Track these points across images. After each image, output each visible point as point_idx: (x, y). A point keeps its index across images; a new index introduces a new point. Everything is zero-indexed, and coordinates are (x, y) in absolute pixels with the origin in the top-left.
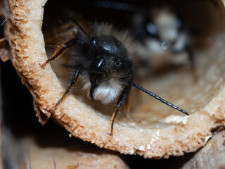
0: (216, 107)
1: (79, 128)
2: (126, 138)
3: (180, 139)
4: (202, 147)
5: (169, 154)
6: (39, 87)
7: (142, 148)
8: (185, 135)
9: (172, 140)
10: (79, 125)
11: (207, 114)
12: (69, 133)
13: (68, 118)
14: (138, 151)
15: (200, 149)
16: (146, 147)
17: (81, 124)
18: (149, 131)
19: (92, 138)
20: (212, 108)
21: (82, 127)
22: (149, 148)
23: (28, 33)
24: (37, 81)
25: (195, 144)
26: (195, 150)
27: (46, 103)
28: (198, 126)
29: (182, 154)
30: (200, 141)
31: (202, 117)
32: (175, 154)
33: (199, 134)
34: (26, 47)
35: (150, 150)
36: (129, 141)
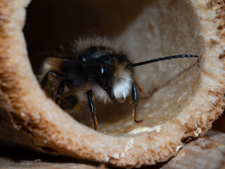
0: (188, 116)
1: (56, 133)
2: (102, 145)
3: (153, 148)
4: (174, 157)
5: (142, 163)
7: (116, 156)
8: (158, 144)
9: (146, 149)
10: (56, 130)
11: (179, 123)
13: (47, 122)
14: (112, 158)
15: (170, 159)
16: (120, 154)
17: (59, 129)
18: (123, 139)
19: (68, 144)
20: (184, 118)
21: (59, 132)
22: (123, 155)
23: (11, 33)
25: (166, 153)
26: (167, 159)
27: (26, 105)
28: (169, 135)
29: (153, 163)
30: (172, 150)
31: (174, 126)
32: (147, 163)
33: (171, 144)
34: (8, 47)
35: (124, 158)
36: (104, 148)
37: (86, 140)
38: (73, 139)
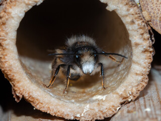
0: (123, 90)
1: (40, 104)
2: (69, 110)
3: (102, 109)
4: (115, 114)
5: (95, 119)
6: (15, 80)
7: (78, 115)
8: (105, 107)
9: (97, 110)
10: (39, 102)
11: (118, 94)
12: (34, 107)
13: (33, 98)
14: (76, 117)
15: (113, 115)
16: (81, 115)
17: (41, 101)
18: (83, 105)
19: (47, 110)
20: (121, 90)
21: (42, 103)
22: (82, 115)
23: (7, 47)
24: (13, 76)
25: (111, 112)
26: (111, 116)
27: (19, 89)
28: (112, 101)
29: (103, 118)
30: (113, 110)
31: (115, 96)
32: (99, 118)
33: (113, 106)
34: (6, 55)
35: (84, 116)
36: (70, 112)
37: (59, 107)
38: (51, 107)
